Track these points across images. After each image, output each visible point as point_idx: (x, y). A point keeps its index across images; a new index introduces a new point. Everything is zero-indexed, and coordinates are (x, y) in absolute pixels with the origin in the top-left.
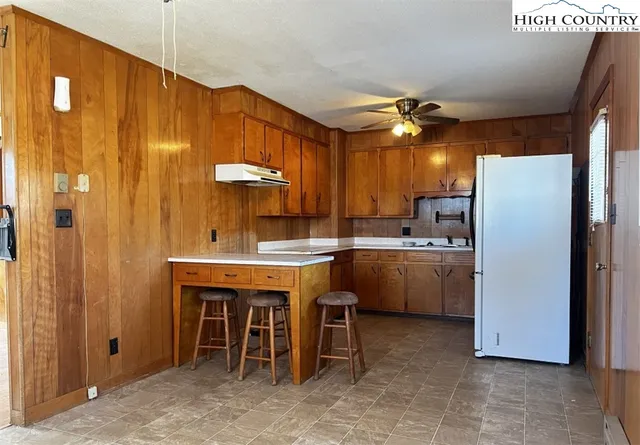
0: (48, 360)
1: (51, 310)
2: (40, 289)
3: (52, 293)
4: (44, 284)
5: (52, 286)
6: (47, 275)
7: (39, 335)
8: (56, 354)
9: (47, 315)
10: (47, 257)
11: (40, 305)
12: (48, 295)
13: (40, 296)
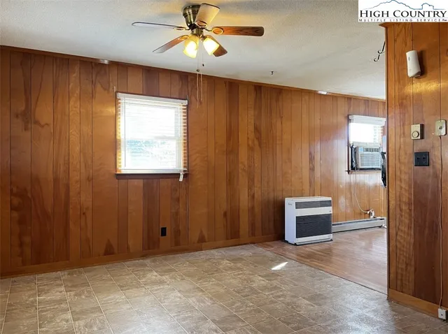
0: (407, 265)
1: (409, 228)
2: (401, 210)
3: (410, 215)
4: (404, 207)
5: (410, 210)
6: (407, 201)
7: (400, 242)
8: (413, 263)
9: (406, 229)
10: (407, 188)
11: (401, 221)
12: (407, 215)
13: (401, 216)
